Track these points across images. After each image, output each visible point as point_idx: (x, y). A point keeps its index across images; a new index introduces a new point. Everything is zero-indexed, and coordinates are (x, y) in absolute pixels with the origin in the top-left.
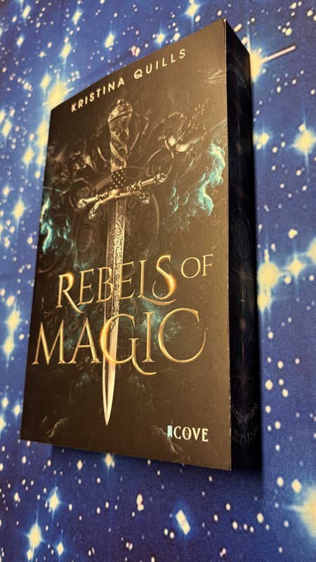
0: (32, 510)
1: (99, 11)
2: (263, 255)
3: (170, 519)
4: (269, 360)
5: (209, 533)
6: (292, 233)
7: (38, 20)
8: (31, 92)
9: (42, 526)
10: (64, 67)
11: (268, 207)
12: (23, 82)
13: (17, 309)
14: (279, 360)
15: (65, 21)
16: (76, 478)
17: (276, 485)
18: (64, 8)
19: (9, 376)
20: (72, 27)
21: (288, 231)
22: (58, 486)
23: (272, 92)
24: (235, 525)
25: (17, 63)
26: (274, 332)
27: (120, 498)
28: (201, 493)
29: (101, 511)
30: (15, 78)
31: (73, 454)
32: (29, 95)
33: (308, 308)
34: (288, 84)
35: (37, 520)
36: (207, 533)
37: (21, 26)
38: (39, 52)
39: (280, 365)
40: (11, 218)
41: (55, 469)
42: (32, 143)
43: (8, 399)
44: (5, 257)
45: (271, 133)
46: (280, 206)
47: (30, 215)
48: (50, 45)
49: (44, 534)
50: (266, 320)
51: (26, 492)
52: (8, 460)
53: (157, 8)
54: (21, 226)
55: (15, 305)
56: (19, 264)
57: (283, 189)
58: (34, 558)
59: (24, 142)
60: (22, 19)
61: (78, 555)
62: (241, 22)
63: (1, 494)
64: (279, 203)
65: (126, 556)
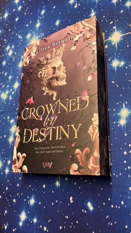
0: (22, 205)
1: (53, 11)
2: (123, 105)
3: (85, 205)
4: (125, 144)
5: (101, 210)
7: (25, 12)
8: (22, 40)
9: (26, 212)
10: (37, 31)
11: (124, 88)
13: (15, 125)
14: (129, 144)
15: (38, 13)
16: (42, 191)
17: (129, 190)
18: (37, 8)
19: (11, 151)
20: (41, 16)
22: (34, 195)
23: (125, 47)
24: (112, 206)
25: (15, 28)
26: (127, 133)
27: (63, 198)
28: (98, 195)
29: (54, 204)
30: (15, 34)
31: (41, 182)
32: (21, 41)
35: (24, 209)
36: (100, 210)
37: (17, 13)
38: (26, 25)
39: (130, 145)
40: (13, 88)
41: (33, 188)
42: (22, 59)
43: (10, 161)
44: (9, 104)
45: (125, 61)
46: (129, 88)
48: (31, 22)
49: (27, 215)
50: (124, 129)
51: (19, 198)
52: (10, 185)
53: (78, 13)
54: (17, 92)
55: (14, 123)
57: (130, 82)
58: (23, 225)
59: (19, 58)
60: (18, 11)
61: (43, 223)
62: (113, 21)
63: (7, 200)
64: (128, 87)
65: (65, 221)
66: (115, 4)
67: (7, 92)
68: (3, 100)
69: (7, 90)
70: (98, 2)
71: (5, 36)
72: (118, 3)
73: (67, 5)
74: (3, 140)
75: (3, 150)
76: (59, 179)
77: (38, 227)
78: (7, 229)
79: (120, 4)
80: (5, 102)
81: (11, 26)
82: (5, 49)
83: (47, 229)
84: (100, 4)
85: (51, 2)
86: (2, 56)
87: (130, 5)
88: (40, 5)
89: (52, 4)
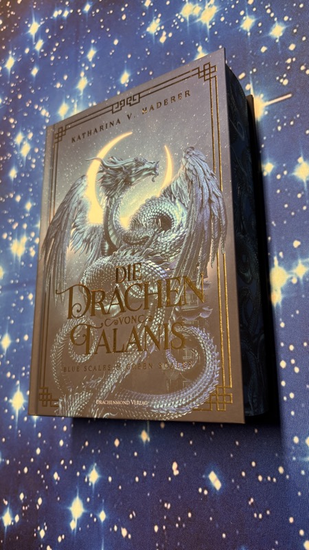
0: (73, 484)
1: (113, 51)
2: (273, 261)
3: (203, 479)
4: (282, 344)
5: (238, 487)
6: (296, 244)
7: (52, 53)
8: (49, 119)
9: (83, 499)
10: (82, 98)
11: (276, 223)
12: (40, 109)
15: (80, 57)
16: (114, 454)
17: (293, 443)
18: (77, 45)
20: (87, 63)
21: (293, 242)
22: (96, 462)
23: (274, 130)
24: (260, 478)
25: (33, 91)
26: (285, 322)
27: (157, 467)
28: (230, 455)
29: (139, 479)
30: (32, 105)
31: (110, 434)
32: (47, 121)
34: (287, 124)
35: (78, 494)
36: (236, 487)
37: (35, 57)
38: (55, 83)
39: (292, 348)
40: (35, 230)
41: (93, 448)
44: (31, 265)
45: (275, 163)
46: (285, 222)
48: (66, 77)
49: (86, 505)
50: (278, 313)
51: (65, 470)
52: (45, 444)
53: (168, 54)
57: (287, 208)
58: (78, 527)
60: (35, 51)
61: (119, 520)
62: (244, 71)
63: (40, 475)
64: (284, 220)
65: (165, 515)
66: (247, 33)
67: (24, 239)
68: (17, 257)
69: (23, 233)
70: (210, 29)
71: (11, 111)
72: (255, 29)
73: (142, 37)
74: (23, 347)
75: (24, 368)
76: (147, 426)
77: (109, 529)
78: (44, 537)
79: (259, 32)
80: (22, 260)
81: (22, 87)
82: (12, 141)
83: (129, 532)
84: (216, 33)
85: (108, 30)
86: (8, 157)
87: (281, 34)
88: (84, 37)
89: (109, 36)
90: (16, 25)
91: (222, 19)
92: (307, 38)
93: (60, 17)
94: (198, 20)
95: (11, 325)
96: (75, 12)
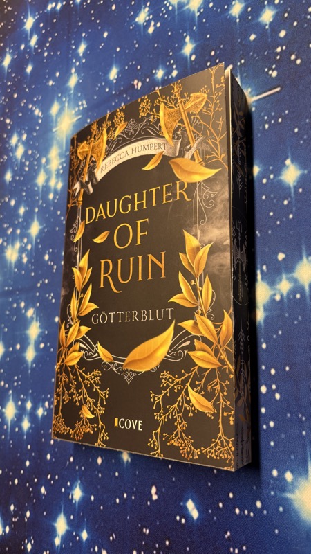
0: (58, 501)
1: (103, 45)
2: (256, 275)
3: (181, 506)
4: (264, 367)
5: (215, 518)
6: (281, 256)
7: (45, 49)
8: (42, 118)
9: (67, 516)
10: (72, 96)
11: (260, 233)
13: (37, 320)
14: (272, 367)
15: (71, 52)
16: (96, 472)
17: (271, 476)
18: (69, 39)
19: (32, 381)
20: (78, 59)
21: (277, 254)
22: (80, 479)
23: (261, 128)
24: (237, 511)
25: (27, 90)
26: (266, 343)
27: (136, 489)
28: (207, 484)
29: (120, 501)
30: (26, 104)
31: (93, 451)
32: (40, 121)
33: (296, 322)
34: (275, 122)
35: (62, 510)
37: (29, 54)
38: (48, 82)
39: (273, 372)
40: (28, 236)
41: (77, 464)
42: (45, 166)
43: (32, 402)
44: (23, 272)
45: (261, 165)
46: (270, 232)
47: (45, 233)
48: (58, 74)
49: (69, 522)
51: (52, 485)
52: (33, 457)
53: (156, 46)
54: (37, 244)
55: (34, 316)
56: (37, 279)
57: (272, 217)
58: (61, 544)
59: (36, 165)
60: (30, 47)
61: (100, 541)
62: (232, 63)
63: (28, 488)
64: (269, 230)
65: (143, 540)
66: (236, 19)
67: (18, 245)
68: (11, 263)
69: (17, 239)
70: (199, 16)
71: (7, 111)
72: (244, 14)
73: (131, 28)
74: (15, 356)
75: (16, 378)
77: (90, 549)
78: (31, 551)
79: (248, 18)
80: (15, 267)
82: (8, 142)
84: (204, 21)
85: (98, 21)
86: (4, 159)
87: (271, 20)
88: (75, 30)
89: (99, 28)
90: (13, 20)
91: (211, 5)
92: (298, 23)
93: (53, 9)
94: (186, 7)
95: (5, 333)
96: (68, 4)
